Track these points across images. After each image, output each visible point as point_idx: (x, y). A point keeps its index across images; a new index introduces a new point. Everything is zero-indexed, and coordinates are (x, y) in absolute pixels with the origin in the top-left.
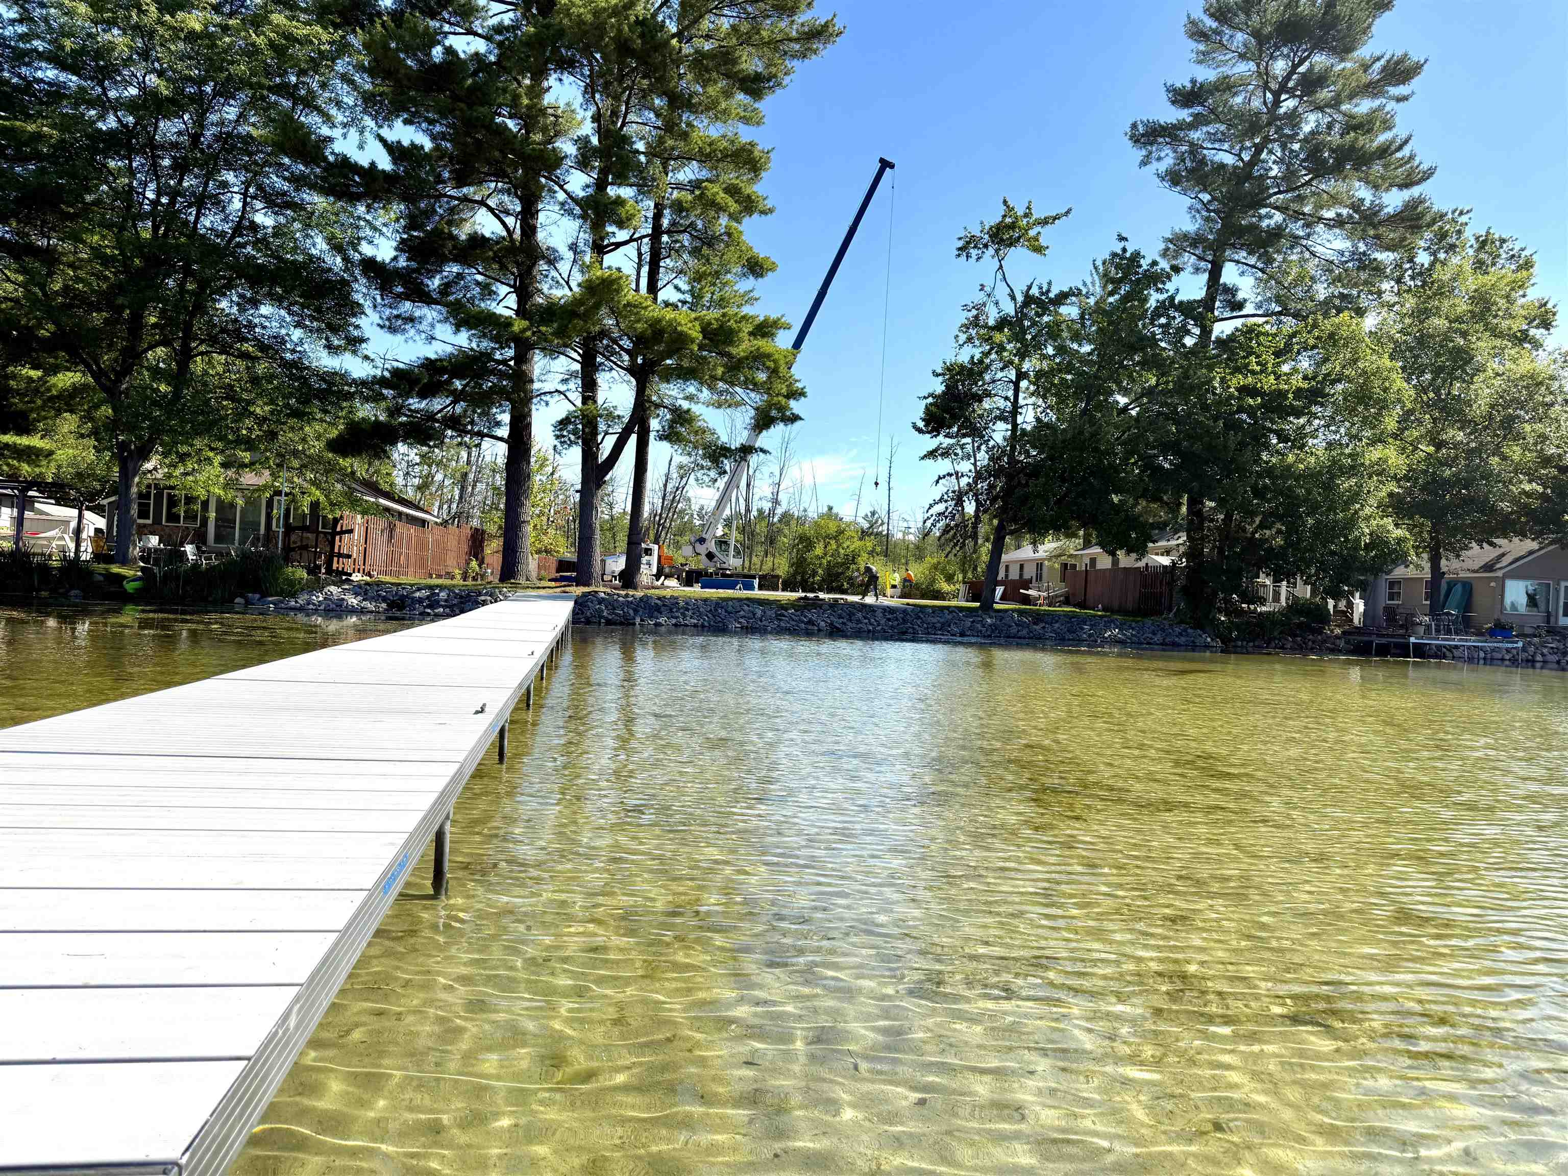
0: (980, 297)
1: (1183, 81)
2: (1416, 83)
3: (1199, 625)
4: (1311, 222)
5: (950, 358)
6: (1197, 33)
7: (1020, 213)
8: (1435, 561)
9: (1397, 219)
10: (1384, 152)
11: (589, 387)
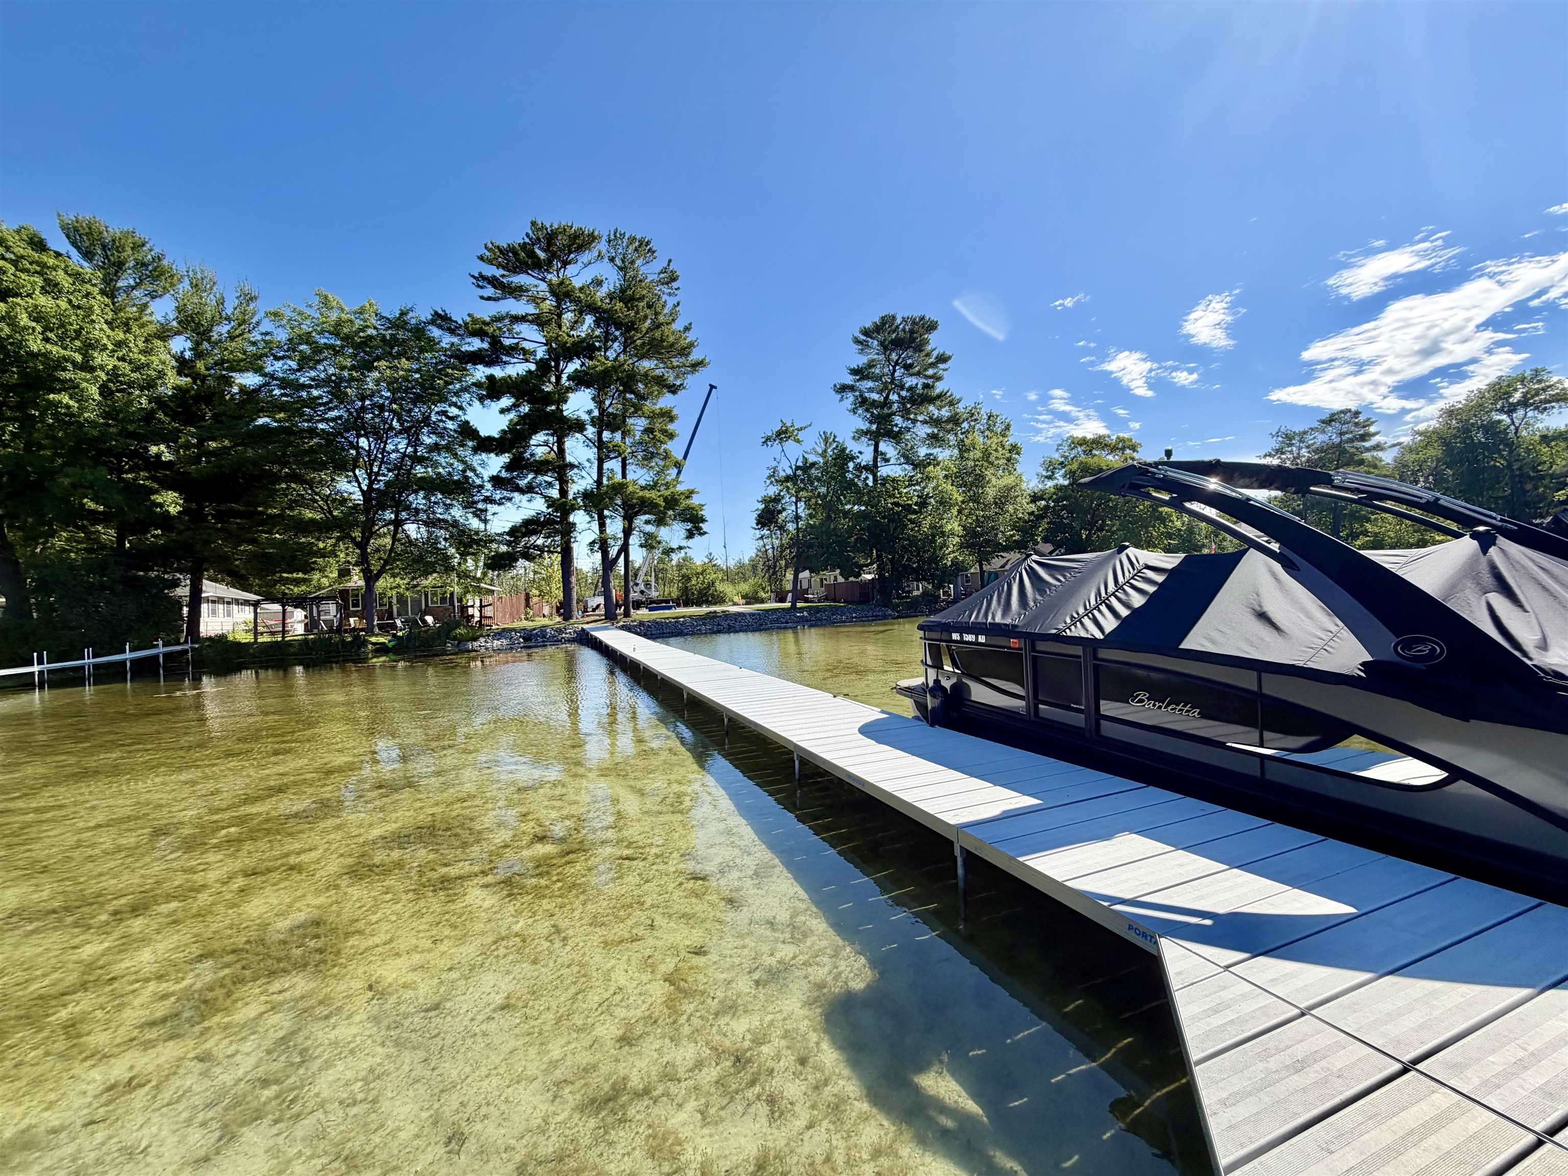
0: (774, 464)
1: (854, 365)
2: (949, 362)
3: (886, 606)
4: (914, 421)
5: (764, 493)
6: (857, 341)
7: (789, 424)
8: (981, 566)
9: (949, 420)
10: (939, 396)
11: (602, 525)
